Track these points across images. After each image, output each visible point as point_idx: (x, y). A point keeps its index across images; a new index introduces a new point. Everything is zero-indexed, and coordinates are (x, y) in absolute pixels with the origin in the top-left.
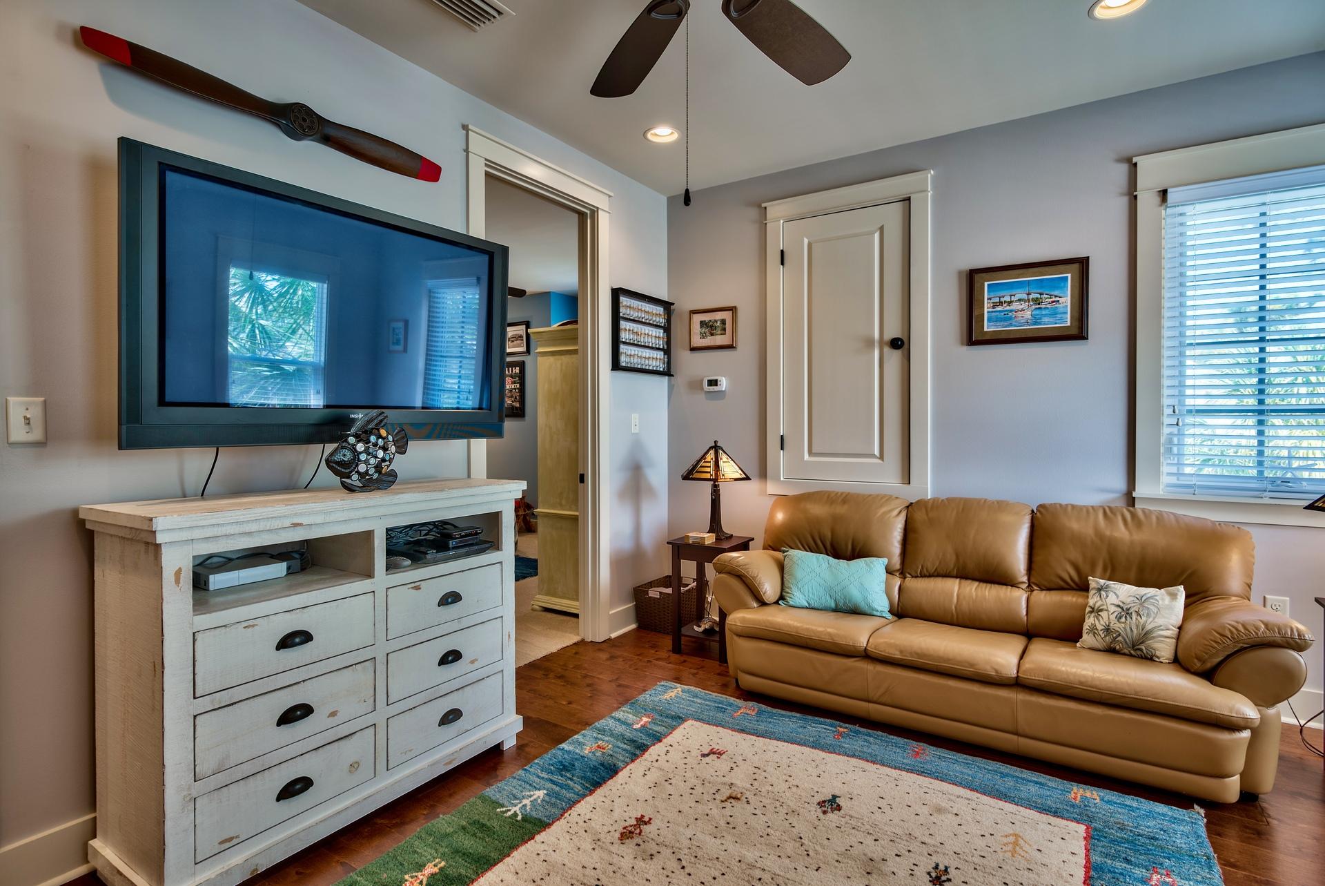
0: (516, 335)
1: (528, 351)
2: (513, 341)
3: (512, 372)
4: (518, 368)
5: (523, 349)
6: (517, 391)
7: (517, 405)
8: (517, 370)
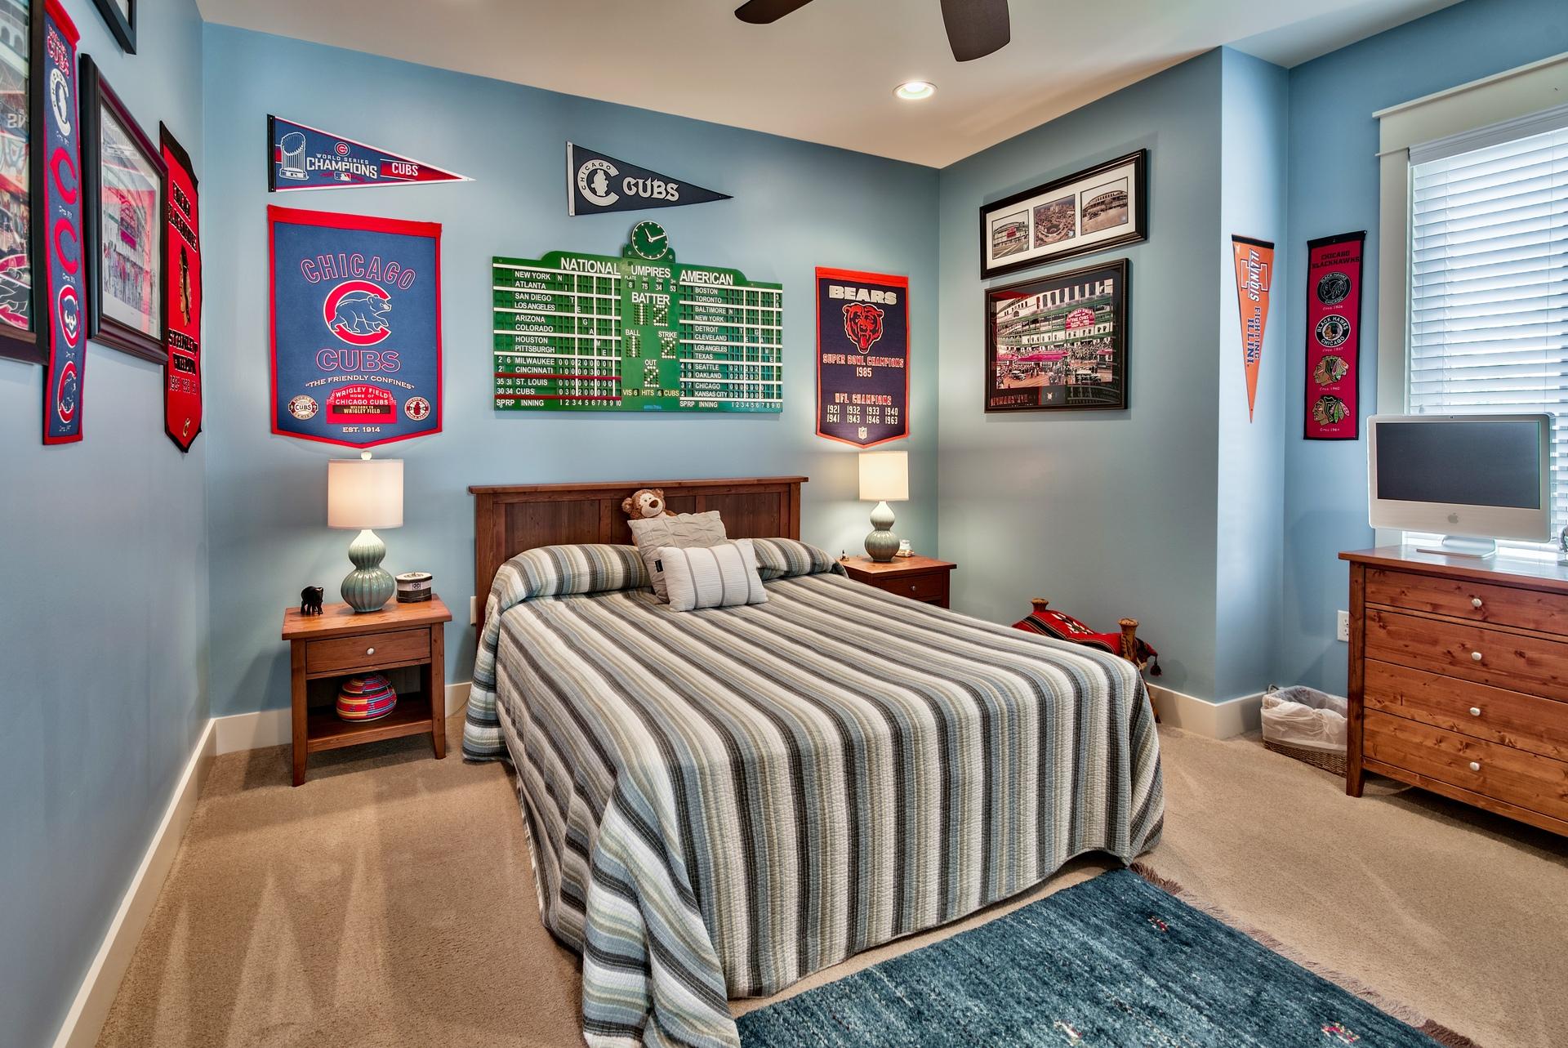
0: (1106, 195)
1: (1142, 231)
2: (1095, 215)
3: (1092, 292)
4: (1109, 282)
5: (1130, 227)
6: (1107, 340)
7: (1106, 376)
8: (1109, 286)
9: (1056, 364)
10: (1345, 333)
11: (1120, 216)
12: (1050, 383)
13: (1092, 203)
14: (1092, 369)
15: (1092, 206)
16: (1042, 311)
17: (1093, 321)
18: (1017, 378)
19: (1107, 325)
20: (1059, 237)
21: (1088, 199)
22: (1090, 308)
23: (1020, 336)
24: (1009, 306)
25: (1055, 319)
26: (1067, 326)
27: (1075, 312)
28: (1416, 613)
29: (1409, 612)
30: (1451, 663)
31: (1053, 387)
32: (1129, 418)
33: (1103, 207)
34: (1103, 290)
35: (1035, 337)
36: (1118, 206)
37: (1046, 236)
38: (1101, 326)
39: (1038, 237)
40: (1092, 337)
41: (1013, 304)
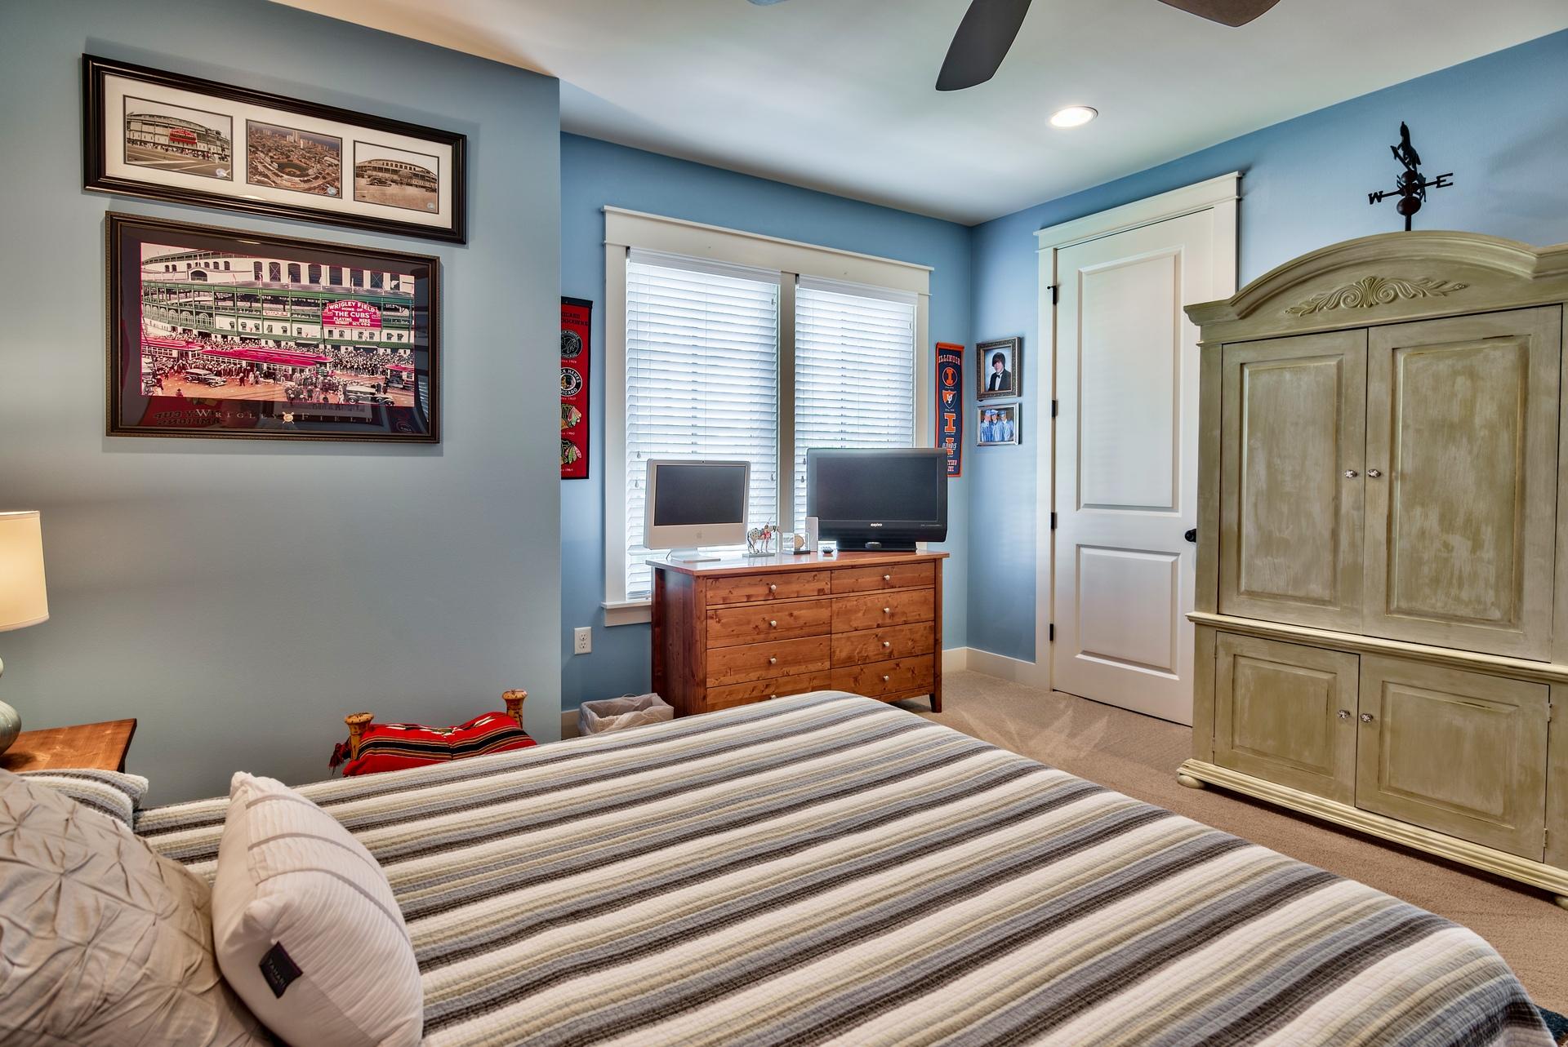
0: (399, 164)
1: (459, 232)
2: (381, 182)
3: (376, 284)
4: (407, 279)
5: (439, 220)
6: (405, 353)
7: (402, 398)
8: (407, 284)
9: (302, 371)
10: (578, 386)
11: (425, 201)
12: (289, 398)
13: (374, 164)
14: (377, 388)
15: (375, 169)
16: (266, 286)
17: (376, 323)
18: (204, 381)
19: (405, 333)
20: (306, 186)
21: (365, 155)
22: (372, 304)
23: (210, 315)
24: (180, 258)
25: (298, 303)
26: (328, 320)
27: (343, 304)
28: (738, 605)
29: (734, 605)
30: (758, 634)
31: (292, 403)
32: (441, 454)
33: (395, 177)
34: (397, 287)
35: (250, 324)
36: (422, 187)
37: (278, 175)
38: (395, 333)
39: (256, 168)
40: (379, 344)
41: (189, 257)
